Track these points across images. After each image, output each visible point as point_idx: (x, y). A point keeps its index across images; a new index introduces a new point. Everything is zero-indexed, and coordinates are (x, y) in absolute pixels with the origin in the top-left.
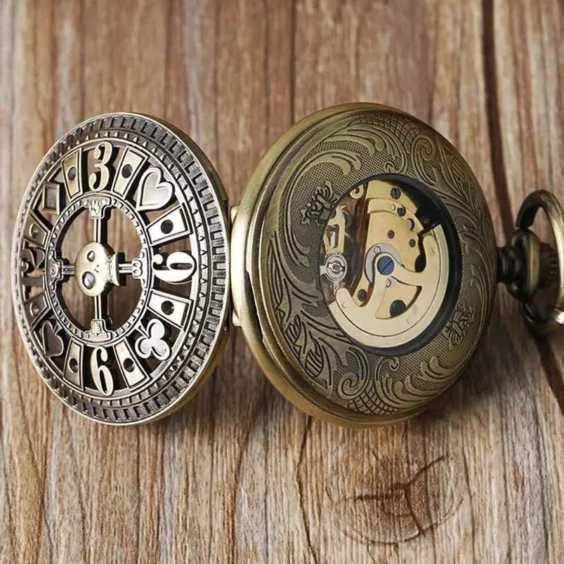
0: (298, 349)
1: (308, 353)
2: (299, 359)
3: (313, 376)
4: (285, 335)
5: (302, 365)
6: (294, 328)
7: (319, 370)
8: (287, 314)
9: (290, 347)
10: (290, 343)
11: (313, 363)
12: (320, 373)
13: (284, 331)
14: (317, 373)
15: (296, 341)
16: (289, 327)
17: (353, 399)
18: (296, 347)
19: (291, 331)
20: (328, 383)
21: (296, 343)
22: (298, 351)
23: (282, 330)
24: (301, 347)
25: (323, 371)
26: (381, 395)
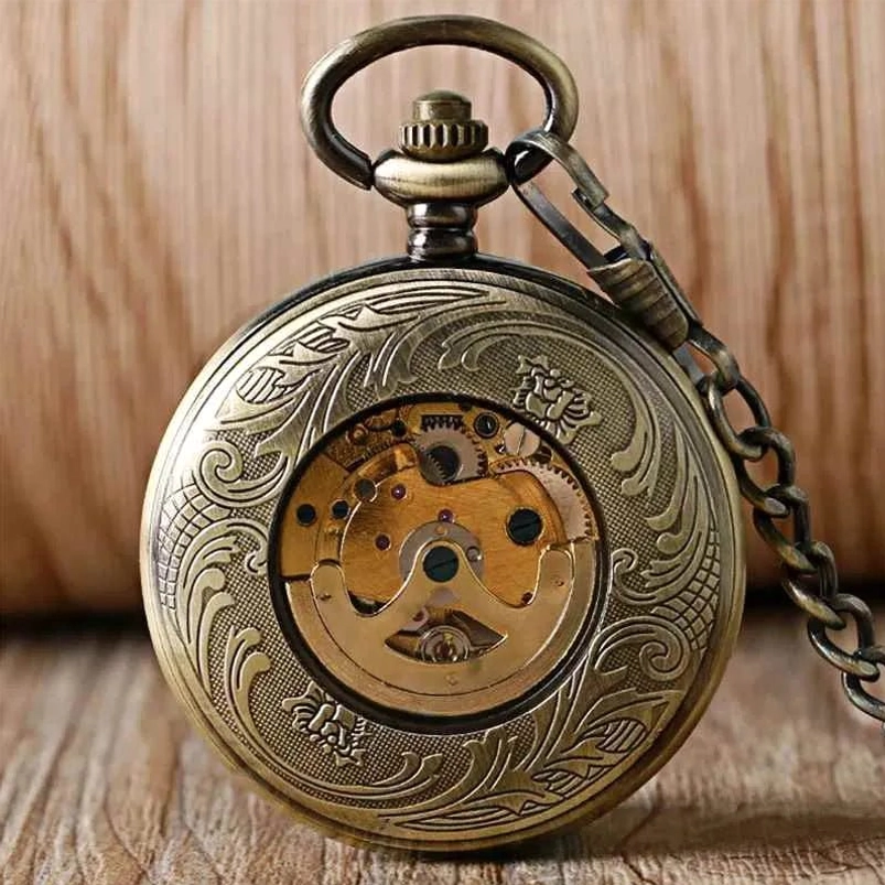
0: (593, 771)
1: (603, 749)
2: (613, 766)
3: (644, 734)
4: (567, 796)
5: (624, 758)
6: (555, 781)
7: (632, 723)
8: (530, 796)
9: (590, 785)
10: (583, 785)
11: (620, 739)
12: (639, 722)
13: (561, 798)
14: (640, 727)
15: (580, 777)
16: (553, 791)
17: (690, 642)
18: (590, 775)
19: (560, 788)
20: (659, 702)
21: (584, 775)
22: (598, 770)
23: (559, 802)
24: (590, 766)
25: (635, 717)
26: (682, 581)
